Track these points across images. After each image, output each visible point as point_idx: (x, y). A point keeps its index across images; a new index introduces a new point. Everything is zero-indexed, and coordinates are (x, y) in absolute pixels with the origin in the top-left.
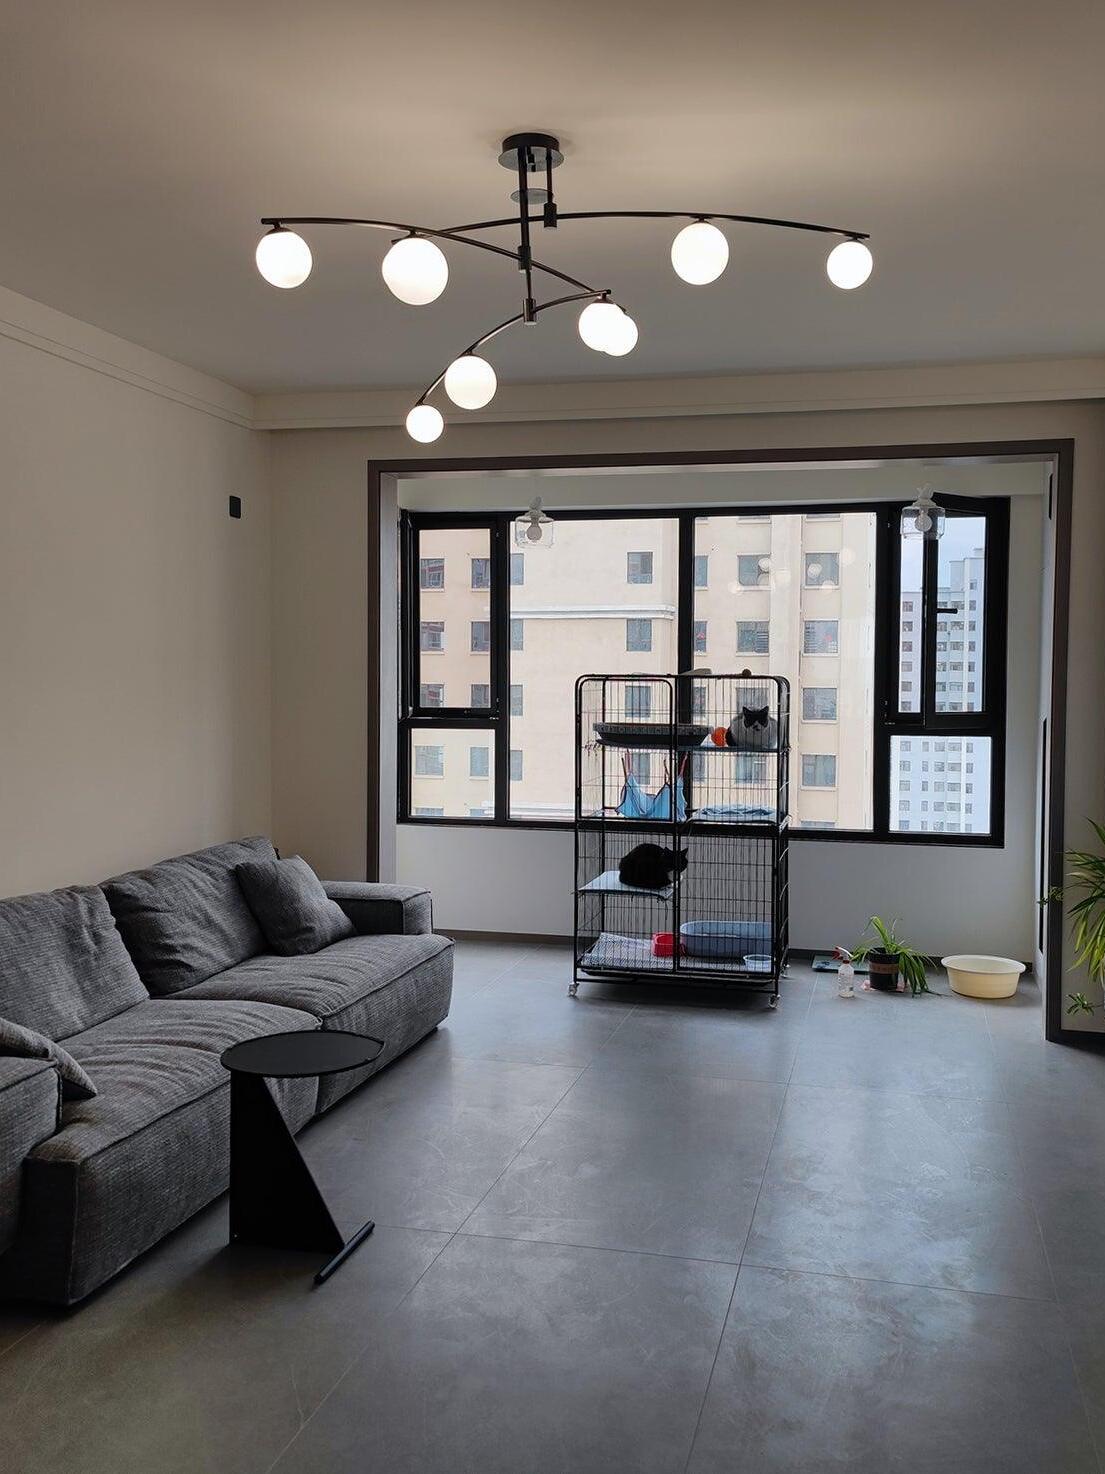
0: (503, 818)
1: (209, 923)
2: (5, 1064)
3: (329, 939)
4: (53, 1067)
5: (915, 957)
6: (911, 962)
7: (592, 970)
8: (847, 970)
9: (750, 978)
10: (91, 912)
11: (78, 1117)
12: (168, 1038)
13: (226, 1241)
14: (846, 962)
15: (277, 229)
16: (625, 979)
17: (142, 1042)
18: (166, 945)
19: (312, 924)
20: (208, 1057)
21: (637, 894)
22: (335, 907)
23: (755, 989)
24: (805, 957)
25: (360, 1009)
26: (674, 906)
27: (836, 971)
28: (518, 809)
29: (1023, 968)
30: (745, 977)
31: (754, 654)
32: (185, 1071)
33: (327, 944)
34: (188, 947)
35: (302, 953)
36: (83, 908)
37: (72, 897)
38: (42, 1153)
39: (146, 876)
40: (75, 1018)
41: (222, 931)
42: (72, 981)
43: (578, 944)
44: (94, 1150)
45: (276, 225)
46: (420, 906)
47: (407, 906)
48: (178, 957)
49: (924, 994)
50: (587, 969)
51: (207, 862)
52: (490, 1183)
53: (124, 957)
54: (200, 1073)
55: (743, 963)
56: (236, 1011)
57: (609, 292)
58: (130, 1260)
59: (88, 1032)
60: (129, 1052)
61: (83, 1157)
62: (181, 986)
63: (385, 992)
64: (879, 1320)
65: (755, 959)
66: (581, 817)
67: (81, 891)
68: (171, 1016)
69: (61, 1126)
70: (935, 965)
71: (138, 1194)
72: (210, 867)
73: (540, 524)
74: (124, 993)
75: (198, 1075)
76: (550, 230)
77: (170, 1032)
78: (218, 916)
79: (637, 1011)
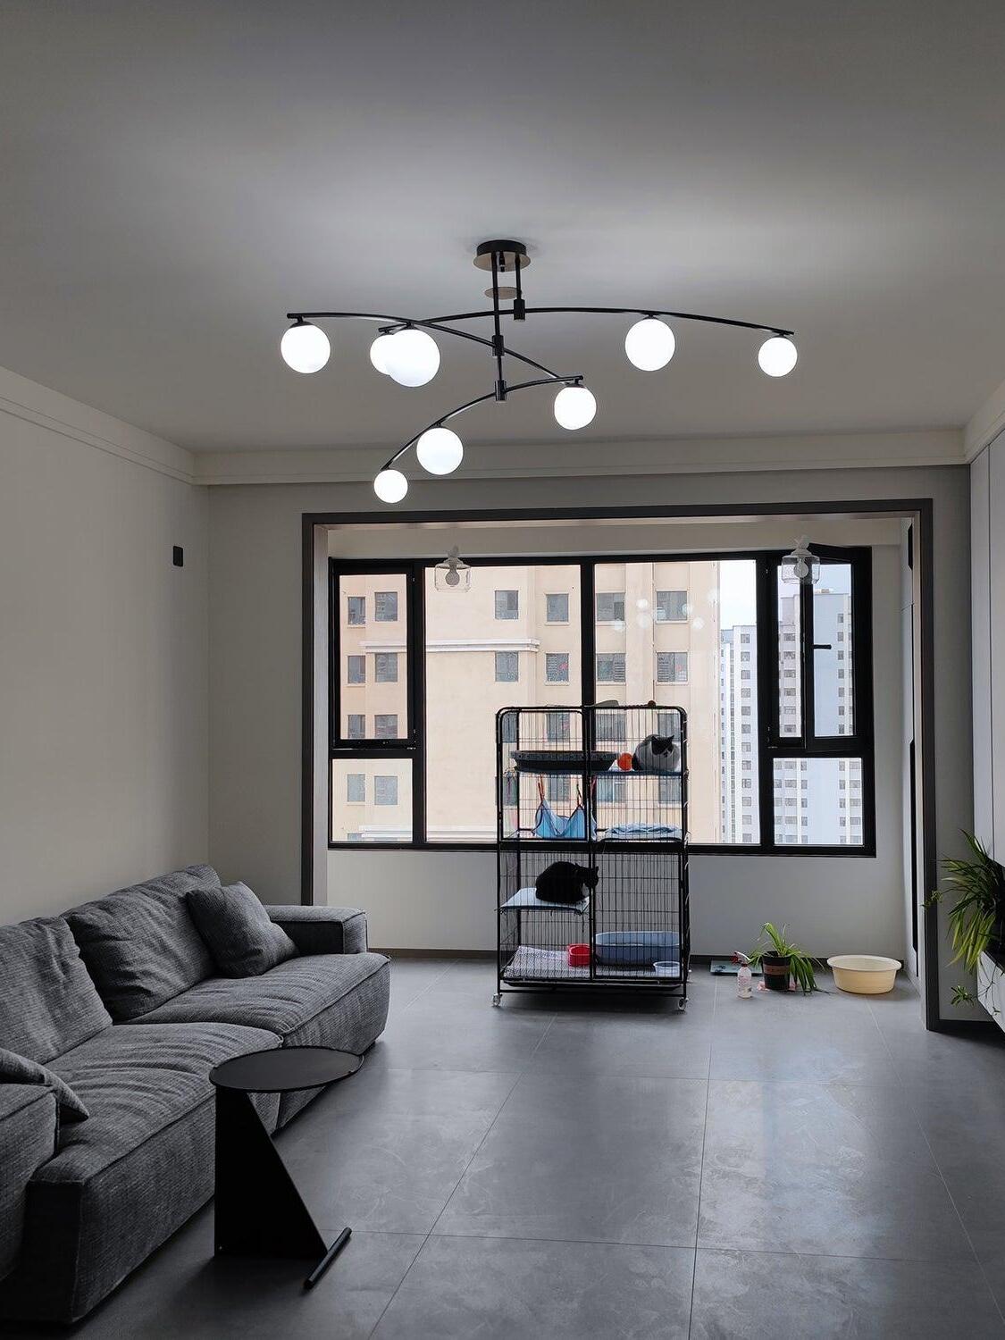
0: (419, 842)
1: (165, 950)
2: (8, 1091)
3: (275, 959)
4: (52, 1092)
5: (803, 959)
6: (800, 962)
7: (514, 981)
8: (744, 972)
9: (661, 983)
10: (59, 942)
11: (74, 1139)
12: (144, 1061)
13: (211, 1253)
14: (744, 965)
15: (300, 323)
16: (546, 989)
17: (118, 1066)
18: (127, 972)
19: (260, 947)
20: (185, 1077)
21: (555, 908)
22: (279, 931)
23: (665, 992)
24: (703, 962)
25: (314, 1026)
26: (590, 919)
27: (736, 974)
28: (433, 833)
29: (899, 965)
30: (656, 983)
31: (612, 683)
32: (166, 1091)
33: (273, 966)
34: (147, 974)
35: (251, 975)
36: (51, 938)
37: (40, 928)
38: (45, 1175)
39: (105, 906)
40: (50, 1045)
41: (175, 957)
42: (45, 1010)
43: (501, 958)
44: (96, 1170)
45: (300, 319)
46: (357, 926)
47: (346, 926)
48: (138, 983)
49: (814, 993)
50: (509, 980)
51: (159, 890)
52: (452, 1185)
53: (89, 985)
54: (181, 1093)
55: (653, 969)
56: (203, 1032)
57: (581, 378)
58: (124, 1277)
59: (61, 1058)
60: (110, 1076)
61: (87, 1176)
62: (141, 1010)
63: (335, 1009)
64: (828, 1291)
65: (665, 965)
66: (502, 838)
67: (47, 922)
68: (140, 1040)
69: (59, 1148)
70: (821, 966)
71: (133, 1211)
72: (160, 895)
73: (457, 571)
74: (93, 1018)
75: (180, 1095)
76: (518, 322)
77: (144, 1056)
78: (172, 943)
79: (559, 1018)
